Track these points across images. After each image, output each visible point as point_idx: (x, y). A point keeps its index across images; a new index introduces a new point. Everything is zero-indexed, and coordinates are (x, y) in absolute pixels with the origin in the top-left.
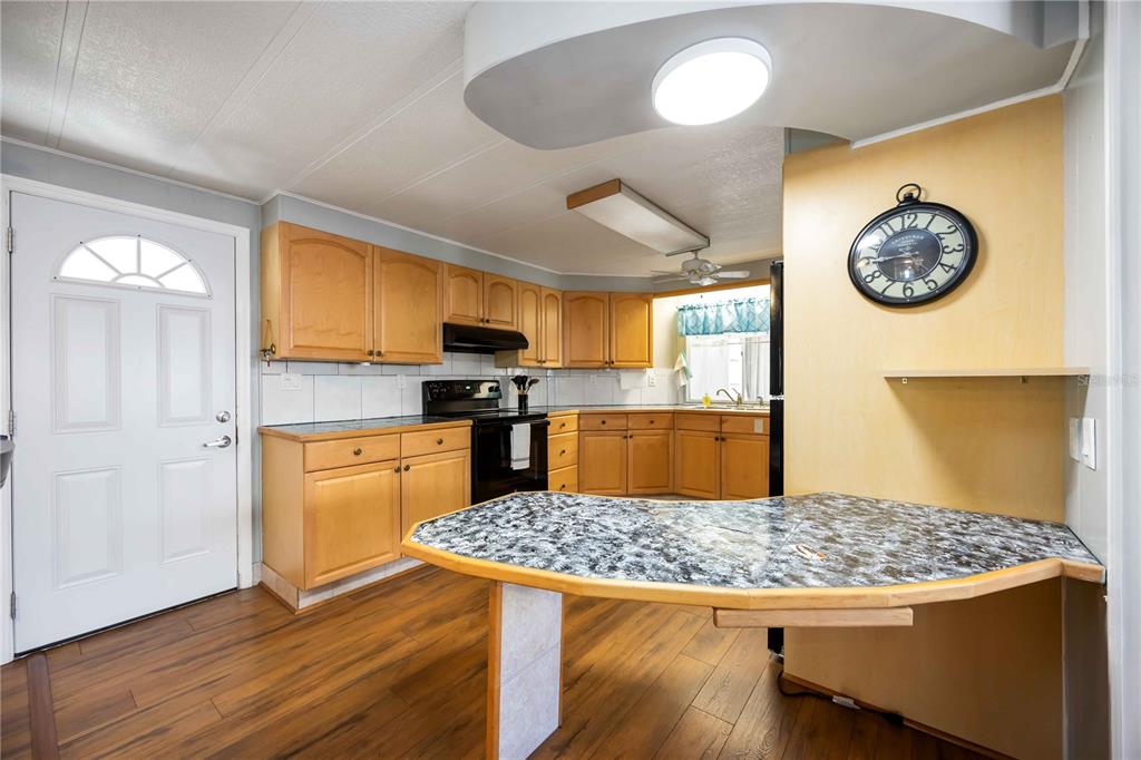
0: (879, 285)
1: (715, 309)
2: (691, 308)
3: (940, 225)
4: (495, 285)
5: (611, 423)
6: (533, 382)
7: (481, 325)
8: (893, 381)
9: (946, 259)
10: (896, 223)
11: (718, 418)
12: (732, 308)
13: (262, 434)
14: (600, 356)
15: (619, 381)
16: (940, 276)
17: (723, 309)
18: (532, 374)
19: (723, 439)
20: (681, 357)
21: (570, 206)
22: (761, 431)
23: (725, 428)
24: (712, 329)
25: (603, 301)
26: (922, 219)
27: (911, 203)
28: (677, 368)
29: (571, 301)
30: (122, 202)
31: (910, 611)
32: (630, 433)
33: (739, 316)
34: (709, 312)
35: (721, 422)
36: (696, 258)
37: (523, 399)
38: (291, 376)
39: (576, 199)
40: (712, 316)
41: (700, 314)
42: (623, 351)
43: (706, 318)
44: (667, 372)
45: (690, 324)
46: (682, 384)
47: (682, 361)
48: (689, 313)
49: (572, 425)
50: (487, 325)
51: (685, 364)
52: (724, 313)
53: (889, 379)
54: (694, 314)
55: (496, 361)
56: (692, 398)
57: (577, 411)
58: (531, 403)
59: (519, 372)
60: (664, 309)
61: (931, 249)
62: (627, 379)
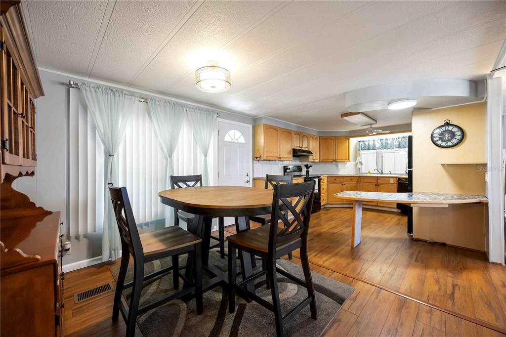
0: (439, 142)
1: (372, 142)
2: (363, 141)
3: (455, 129)
4: (303, 136)
5: (338, 180)
6: (311, 166)
7: (300, 148)
8: (443, 165)
9: (456, 137)
10: (444, 128)
11: (376, 178)
12: (379, 141)
13: (254, 179)
14: (331, 158)
15: (337, 166)
16: (455, 141)
17: (375, 142)
18: (309, 164)
19: (378, 185)
20: (359, 158)
21: (342, 117)
22: (392, 182)
23: (379, 181)
24: (371, 148)
25: (333, 140)
26: (450, 128)
27: (447, 124)
28: (357, 162)
29: (322, 140)
30: (233, 122)
31: (448, 205)
32: (344, 183)
33: (382, 144)
34: (370, 142)
35: (377, 180)
36: (371, 127)
37: (307, 172)
38: (259, 164)
39: (344, 115)
40: (371, 144)
41: (367, 143)
42: (339, 156)
43: (369, 144)
44: (354, 163)
45: (363, 146)
46: (359, 167)
47: (359, 159)
48: (362, 143)
49: (326, 181)
50: (302, 149)
51: (360, 160)
52: (376, 143)
53: (441, 165)
54: (364, 143)
55: (300, 159)
56: (363, 172)
57: (326, 176)
58: (310, 173)
59: (306, 163)
60: (353, 141)
61: (453, 135)
62: (340, 165)
